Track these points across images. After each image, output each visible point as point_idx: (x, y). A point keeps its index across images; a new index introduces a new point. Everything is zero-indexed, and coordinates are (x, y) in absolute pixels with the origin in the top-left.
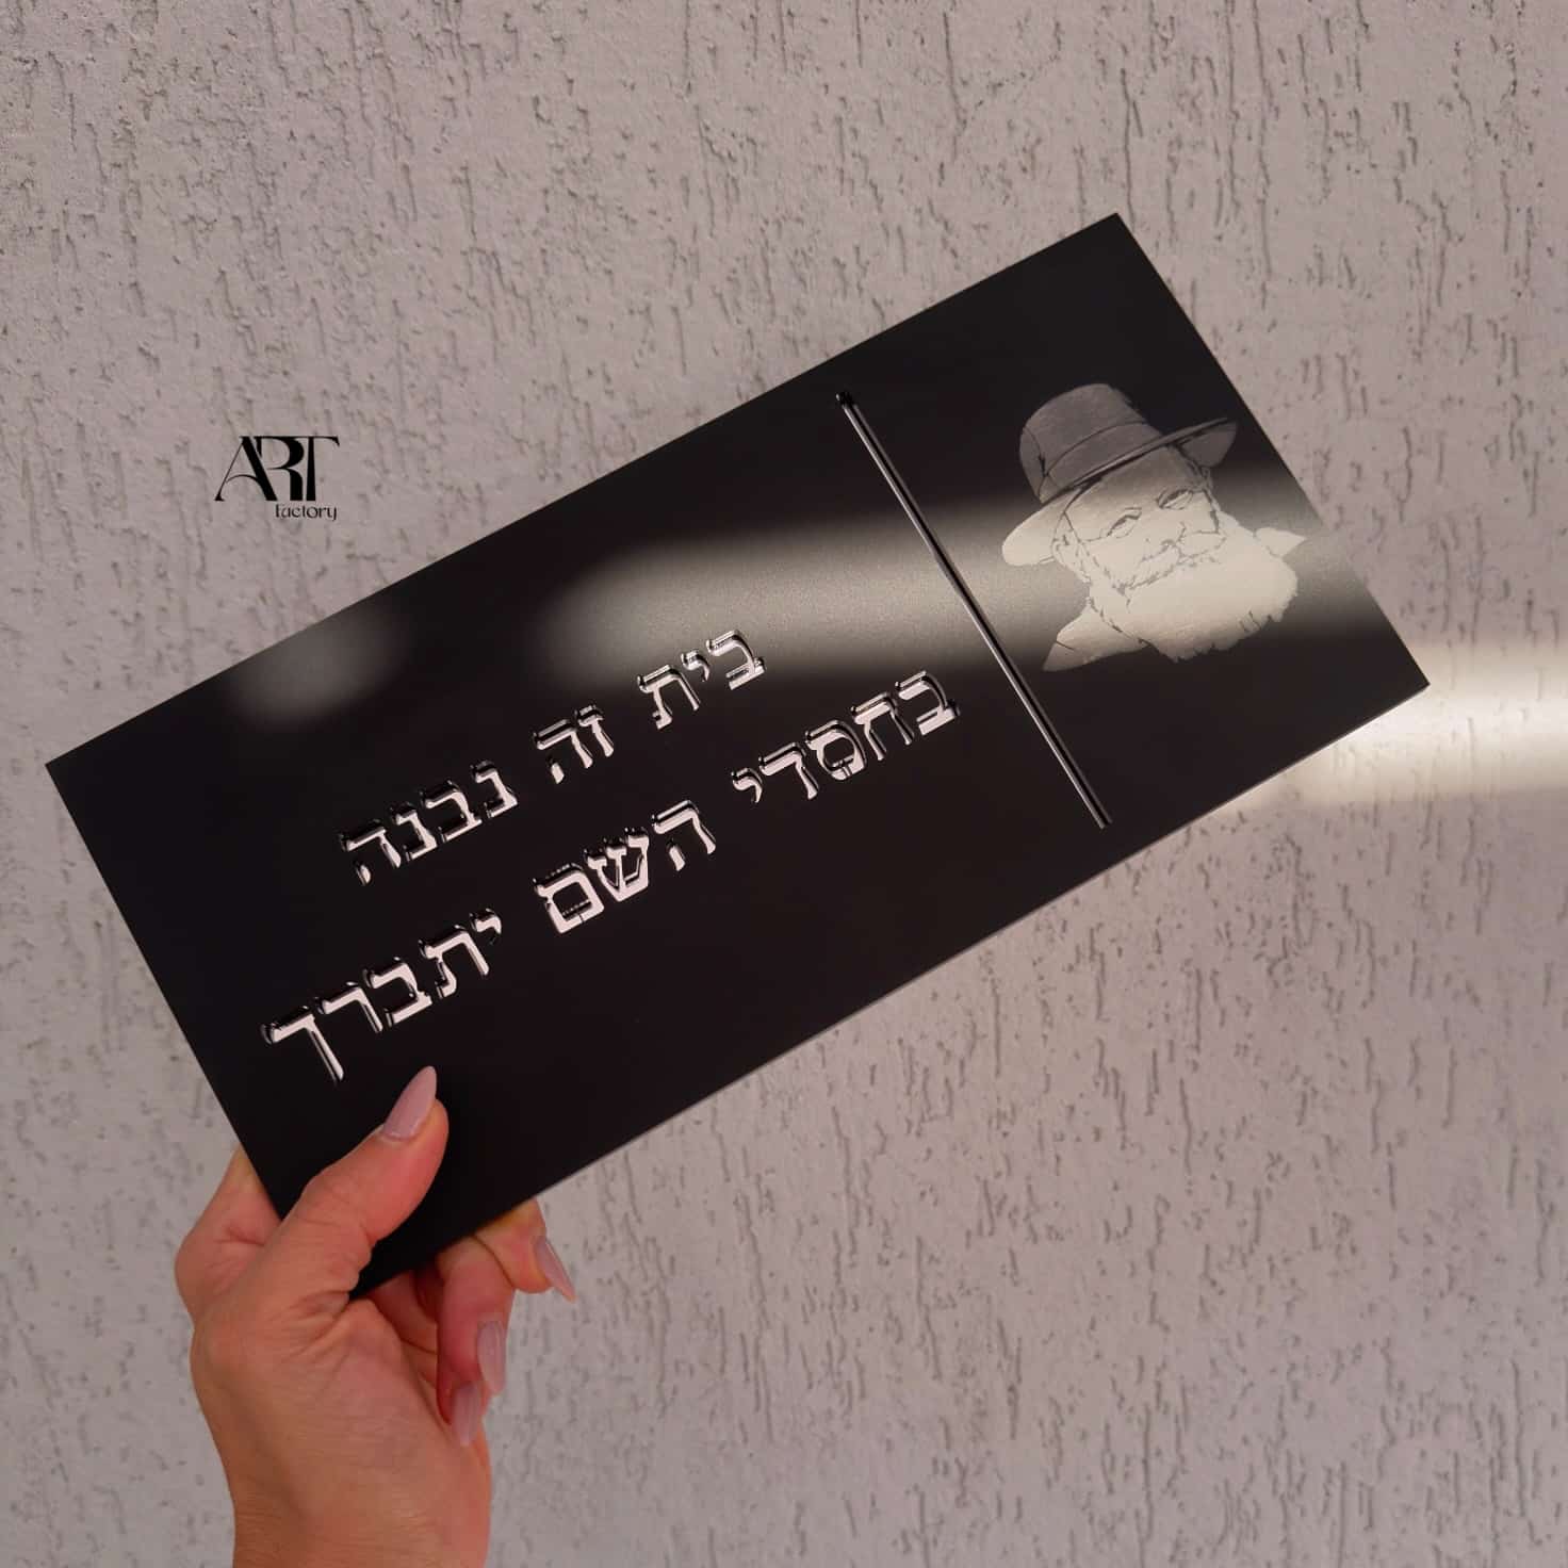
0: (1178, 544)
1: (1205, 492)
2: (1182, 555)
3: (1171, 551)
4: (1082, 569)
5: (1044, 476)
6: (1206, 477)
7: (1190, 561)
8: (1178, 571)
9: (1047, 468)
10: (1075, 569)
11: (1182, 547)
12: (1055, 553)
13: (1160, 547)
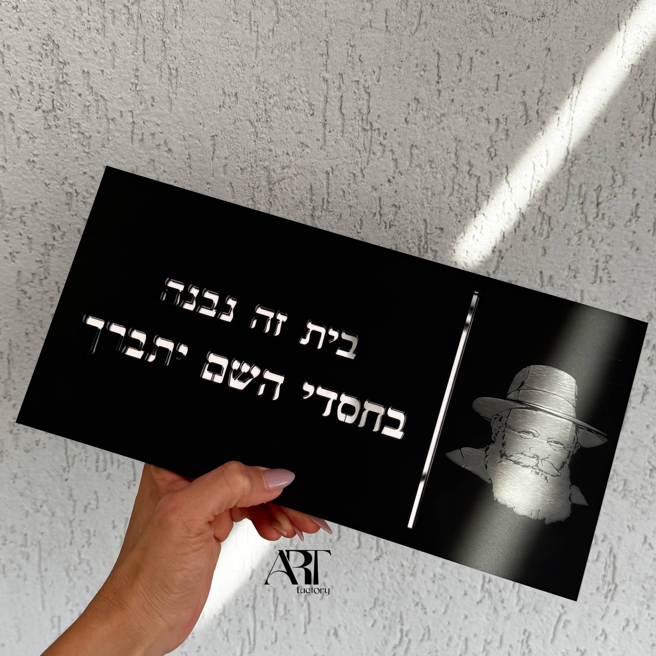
0: (540, 461)
1: (570, 453)
2: (537, 465)
3: (535, 460)
4: (496, 434)
5: (518, 390)
6: (575, 448)
7: (538, 471)
8: (530, 470)
9: (522, 387)
10: (494, 432)
11: (540, 463)
12: (493, 419)
13: (532, 455)
